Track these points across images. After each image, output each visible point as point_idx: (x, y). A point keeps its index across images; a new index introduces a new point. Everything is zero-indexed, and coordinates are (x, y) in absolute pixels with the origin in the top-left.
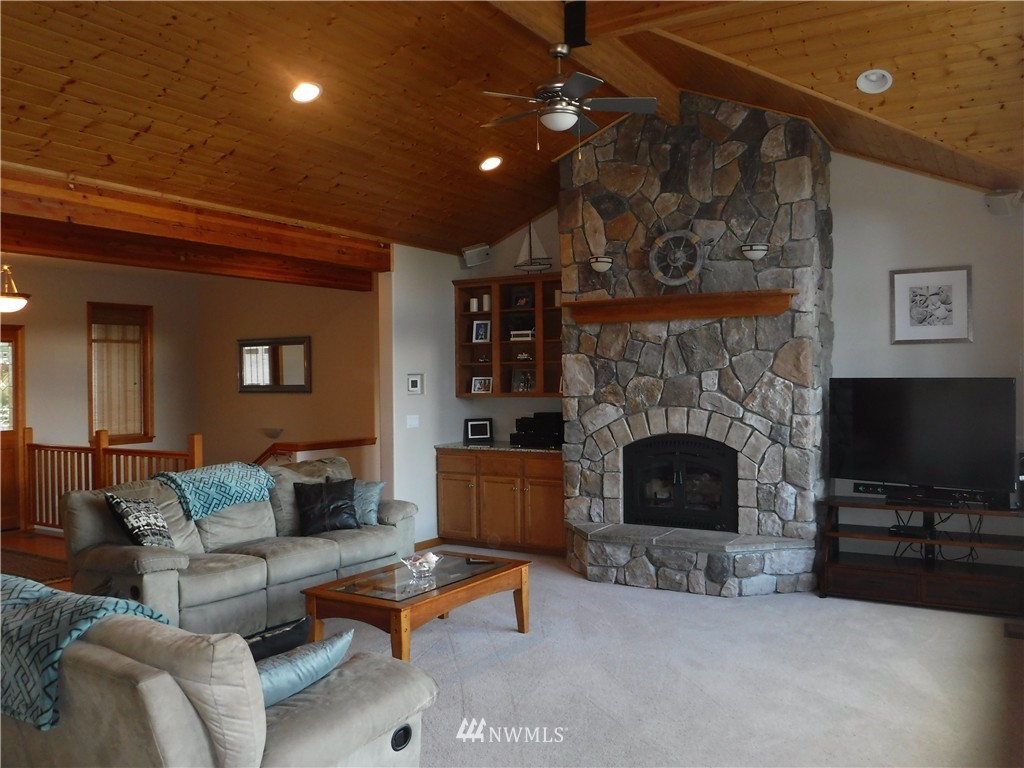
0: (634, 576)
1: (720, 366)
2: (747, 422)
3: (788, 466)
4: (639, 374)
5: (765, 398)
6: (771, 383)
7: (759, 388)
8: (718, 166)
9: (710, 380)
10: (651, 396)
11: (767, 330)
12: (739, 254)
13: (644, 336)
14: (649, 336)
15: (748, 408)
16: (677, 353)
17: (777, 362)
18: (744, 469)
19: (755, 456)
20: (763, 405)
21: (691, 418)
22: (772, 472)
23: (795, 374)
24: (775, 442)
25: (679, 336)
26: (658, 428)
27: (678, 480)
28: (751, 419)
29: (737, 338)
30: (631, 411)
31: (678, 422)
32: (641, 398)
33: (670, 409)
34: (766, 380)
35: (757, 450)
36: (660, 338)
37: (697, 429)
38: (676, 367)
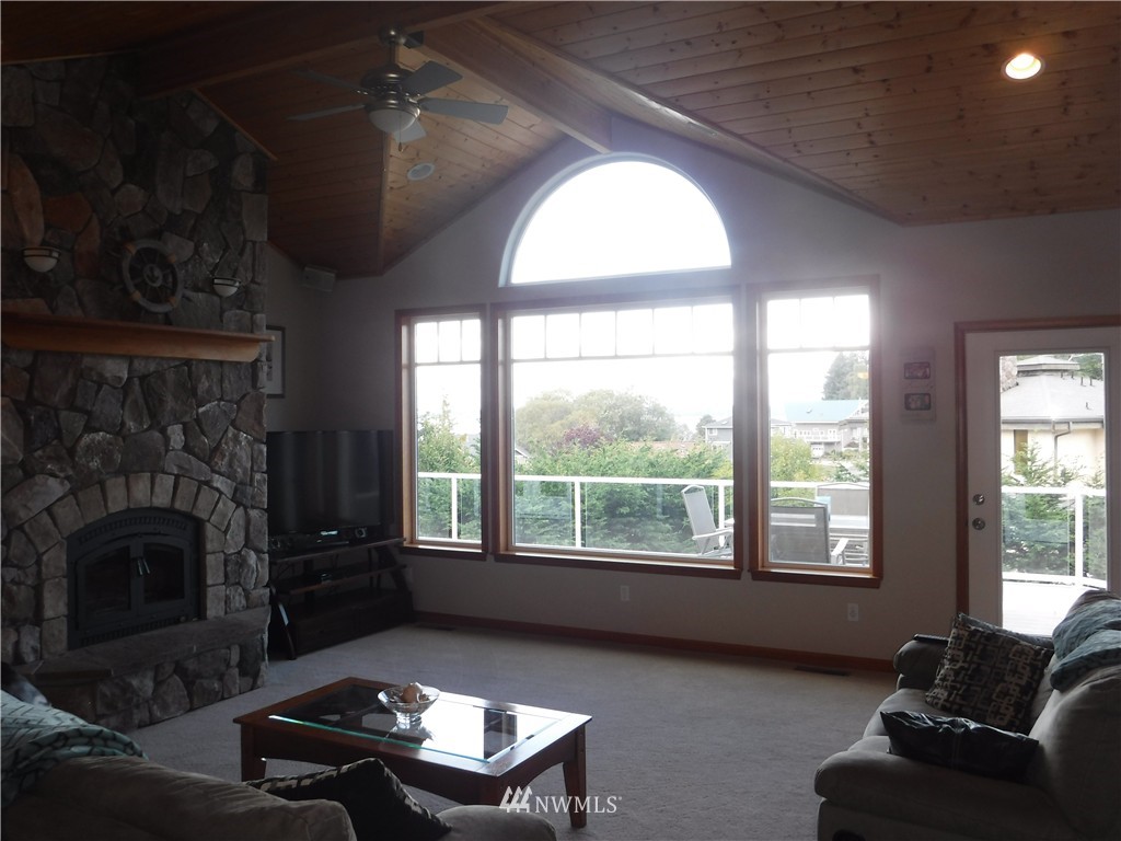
0: (165, 707)
1: (187, 419)
2: (215, 485)
3: (251, 529)
4: (89, 429)
5: (233, 455)
6: (236, 440)
7: (226, 444)
8: (190, 174)
9: (176, 435)
10: (107, 459)
11: (232, 379)
12: (209, 287)
13: (101, 375)
14: (108, 375)
15: (217, 468)
16: (141, 401)
17: (240, 415)
18: (212, 540)
19: (222, 524)
20: (230, 465)
21: (157, 486)
22: (235, 540)
23: (257, 428)
24: (239, 505)
25: (143, 378)
26: (117, 501)
27: (145, 570)
28: (219, 481)
29: (207, 384)
30: (81, 484)
31: (141, 492)
32: (95, 464)
33: (132, 476)
34: (230, 435)
35: (225, 516)
36: (120, 379)
37: (161, 500)
38: (139, 420)
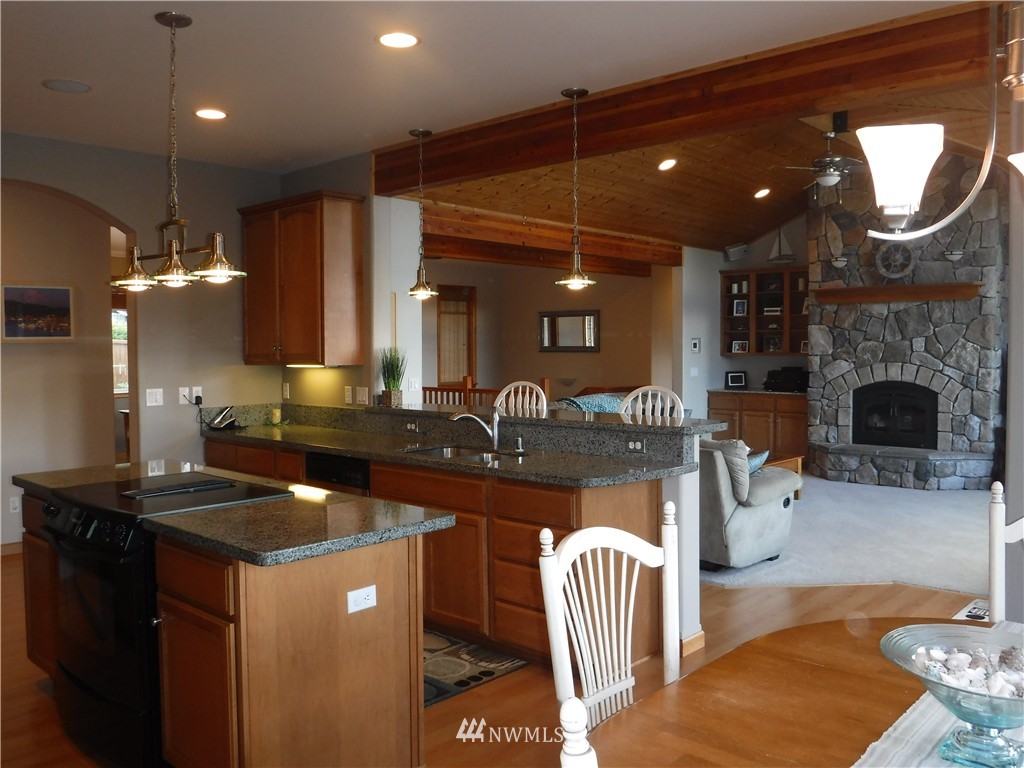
0: (862, 477)
1: (926, 334)
2: (946, 373)
3: (975, 403)
4: (865, 339)
5: (959, 357)
6: (964, 347)
7: (955, 349)
8: (929, 194)
9: (919, 344)
10: (874, 355)
11: (961, 309)
12: (942, 256)
13: (870, 313)
14: (874, 313)
15: (947, 363)
16: (895, 325)
17: (968, 331)
18: (942, 406)
19: (951, 396)
20: (957, 361)
21: (904, 370)
22: (963, 408)
23: (982, 340)
24: (965, 386)
25: (897, 313)
26: (880, 376)
27: (893, 414)
28: (949, 371)
29: (939, 314)
30: (859, 365)
31: (895, 373)
32: (867, 356)
33: (889, 364)
34: (960, 344)
35: (952, 392)
36: (882, 314)
37: (908, 378)
38: (893, 335)
